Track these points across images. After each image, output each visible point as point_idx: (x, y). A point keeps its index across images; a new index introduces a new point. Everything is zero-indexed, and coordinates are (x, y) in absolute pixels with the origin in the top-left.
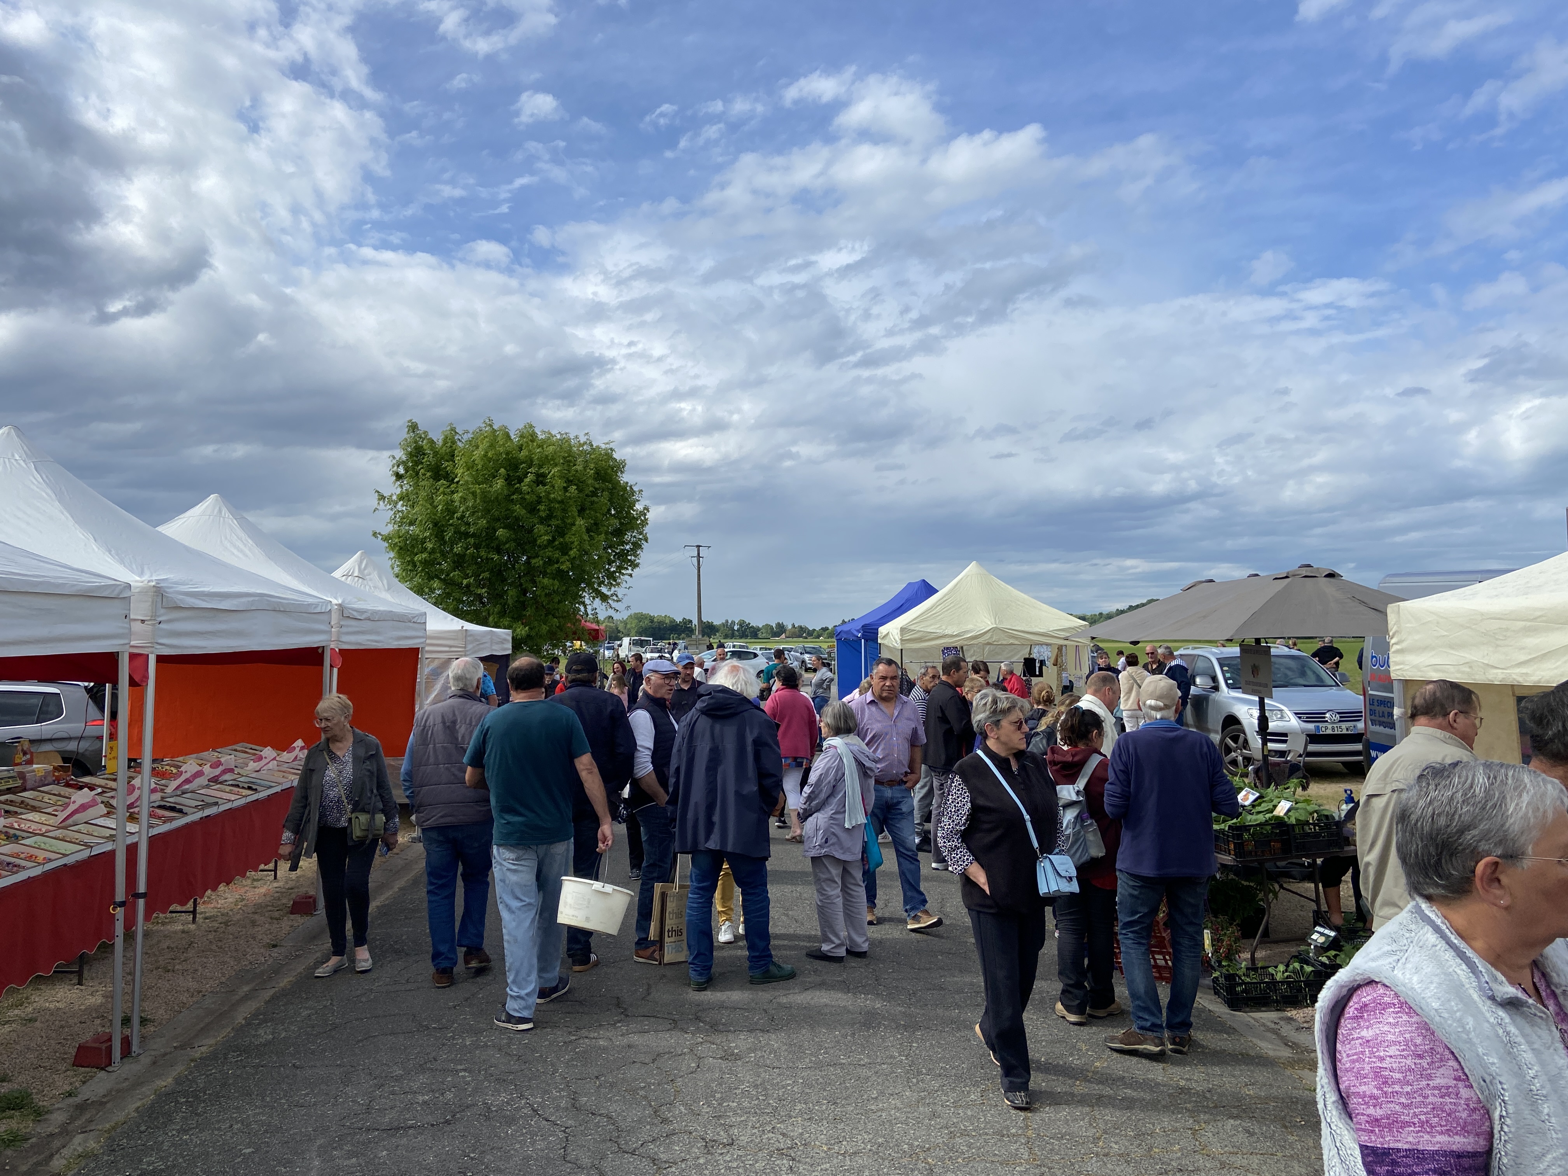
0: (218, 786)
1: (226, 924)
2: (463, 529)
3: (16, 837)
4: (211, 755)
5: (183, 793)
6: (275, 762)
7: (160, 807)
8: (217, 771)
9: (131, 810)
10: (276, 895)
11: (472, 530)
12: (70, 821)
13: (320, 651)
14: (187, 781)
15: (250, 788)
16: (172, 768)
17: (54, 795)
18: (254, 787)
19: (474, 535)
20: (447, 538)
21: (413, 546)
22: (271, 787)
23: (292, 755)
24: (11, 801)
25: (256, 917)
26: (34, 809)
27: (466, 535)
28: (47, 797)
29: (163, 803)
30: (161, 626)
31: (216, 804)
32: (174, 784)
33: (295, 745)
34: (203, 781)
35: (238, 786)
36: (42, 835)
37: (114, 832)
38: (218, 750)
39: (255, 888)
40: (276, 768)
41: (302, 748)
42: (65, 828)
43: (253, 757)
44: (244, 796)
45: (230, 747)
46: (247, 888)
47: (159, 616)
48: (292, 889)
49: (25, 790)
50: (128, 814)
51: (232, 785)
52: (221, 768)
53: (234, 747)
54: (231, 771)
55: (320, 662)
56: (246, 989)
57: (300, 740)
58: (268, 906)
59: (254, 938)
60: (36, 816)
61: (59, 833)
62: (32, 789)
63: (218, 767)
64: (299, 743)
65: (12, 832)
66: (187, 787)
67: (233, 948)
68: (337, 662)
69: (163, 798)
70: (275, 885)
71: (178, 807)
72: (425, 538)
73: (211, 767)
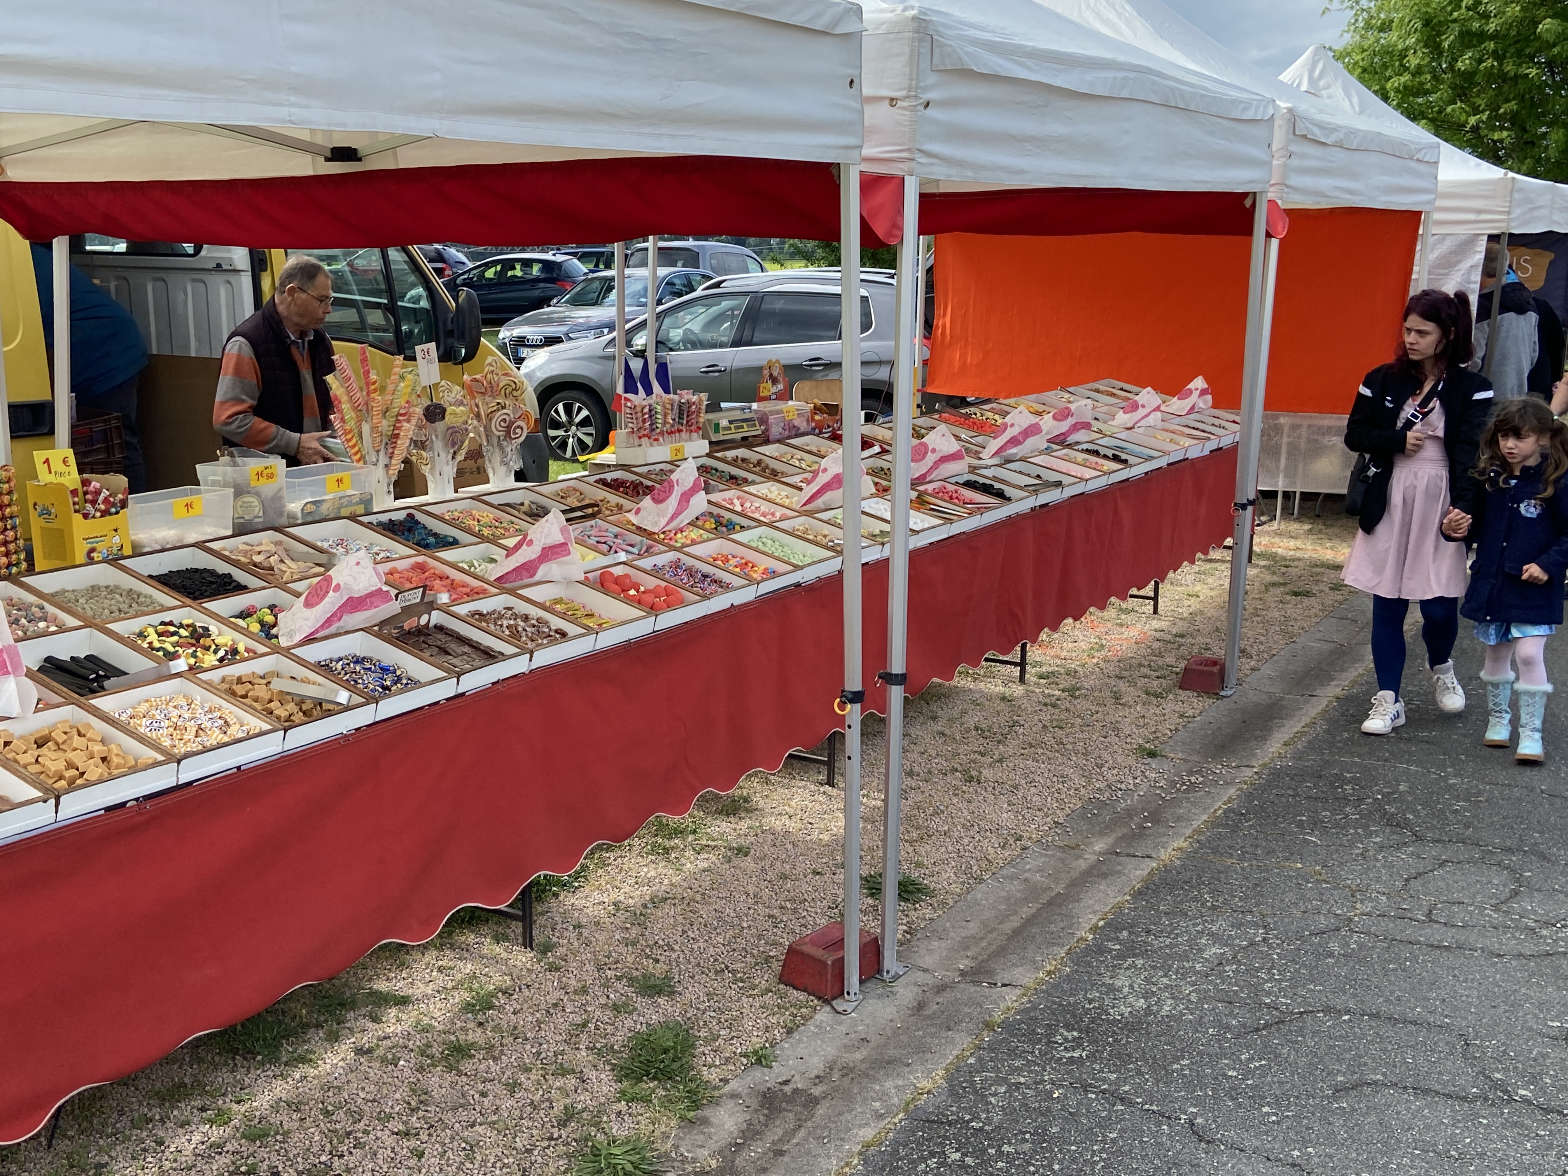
0: (1065, 451)
1: (1072, 692)
2: (1476, 25)
3: (730, 527)
4: (1056, 398)
5: (1009, 461)
6: (1159, 414)
7: (969, 485)
8: (1064, 426)
9: (921, 488)
10: (1157, 645)
11: (1492, 27)
12: (819, 503)
13: (1248, 203)
14: (1014, 441)
15: (1116, 458)
16: (997, 417)
17: (810, 452)
18: (1124, 456)
19: (1495, 36)
20: (1446, 45)
21: (1385, 66)
22: (1151, 458)
23: (1187, 404)
24: (743, 460)
25: (1122, 686)
26: (774, 475)
27: (1482, 36)
28: (799, 454)
29: (974, 478)
30: (930, 112)
31: (1058, 484)
32: (994, 445)
33: (1191, 386)
34: (1038, 442)
35: (1096, 453)
36: (770, 525)
37: (887, 527)
38: (1071, 389)
39: (1121, 625)
40: (1160, 424)
41: (1203, 392)
42: (810, 514)
43: (1123, 404)
44: (1105, 473)
45: (1089, 386)
46: (1109, 625)
47: (926, 89)
48: (1182, 636)
49: (767, 442)
50: (914, 495)
51: (1088, 451)
52: (1070, 421)
53: (1096, 385)
54: (1087, 426)
55: (1246, 227)
56: (1100, 845)
57: (1200, 378)
58: (1140, 665)
59: (1117, 730)
60: (774, 489)
61: (799, 523)
62: (779, 441)
63: (1066, 417)
64: (1199, 383)
65: (727, 515)
66: (1014, 451)
67: (1080, 746)
68: (1280, 228)
69: (973, 469)
70: (1155, 624)
71: (997, 485)
72: (1407, 49)
73: (1055, 418)
